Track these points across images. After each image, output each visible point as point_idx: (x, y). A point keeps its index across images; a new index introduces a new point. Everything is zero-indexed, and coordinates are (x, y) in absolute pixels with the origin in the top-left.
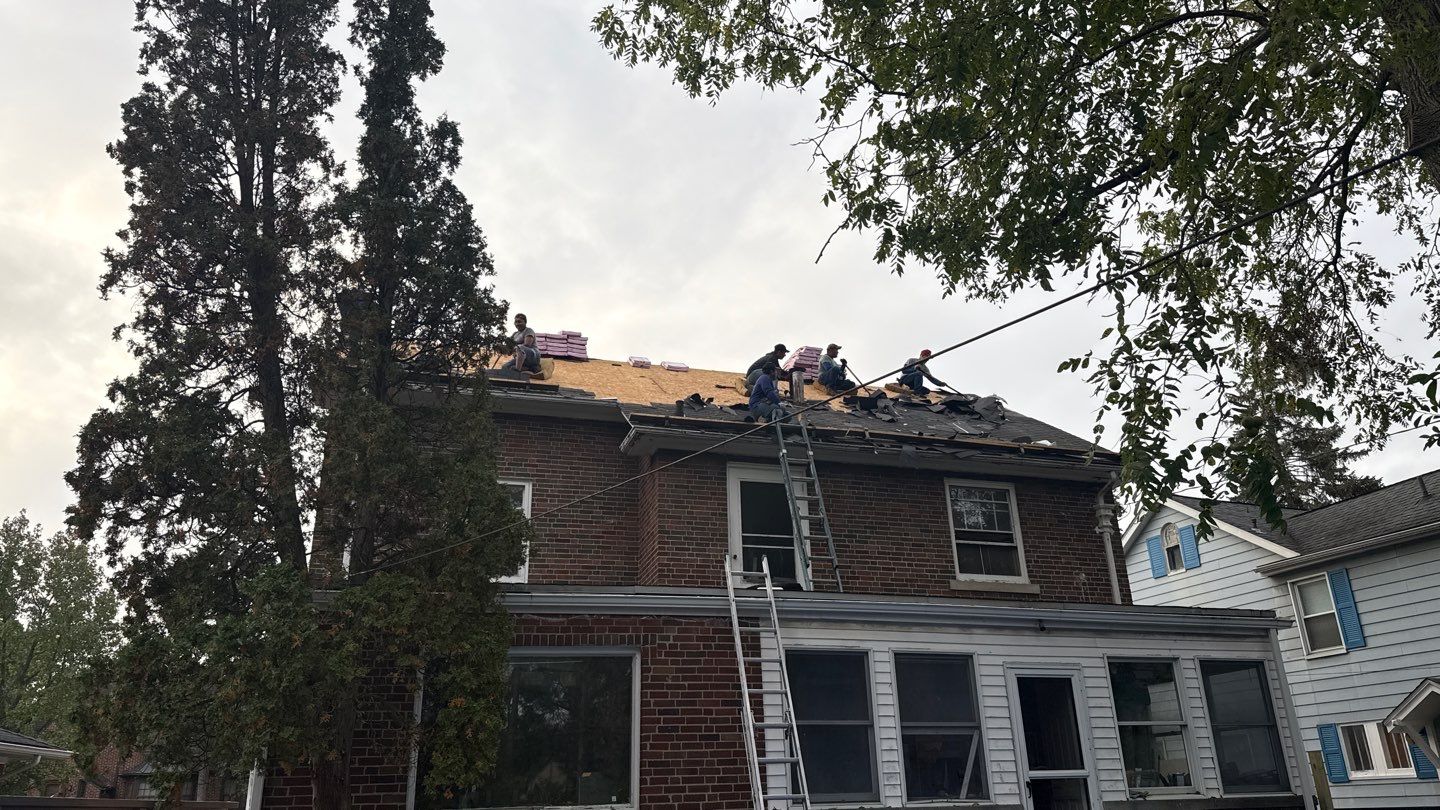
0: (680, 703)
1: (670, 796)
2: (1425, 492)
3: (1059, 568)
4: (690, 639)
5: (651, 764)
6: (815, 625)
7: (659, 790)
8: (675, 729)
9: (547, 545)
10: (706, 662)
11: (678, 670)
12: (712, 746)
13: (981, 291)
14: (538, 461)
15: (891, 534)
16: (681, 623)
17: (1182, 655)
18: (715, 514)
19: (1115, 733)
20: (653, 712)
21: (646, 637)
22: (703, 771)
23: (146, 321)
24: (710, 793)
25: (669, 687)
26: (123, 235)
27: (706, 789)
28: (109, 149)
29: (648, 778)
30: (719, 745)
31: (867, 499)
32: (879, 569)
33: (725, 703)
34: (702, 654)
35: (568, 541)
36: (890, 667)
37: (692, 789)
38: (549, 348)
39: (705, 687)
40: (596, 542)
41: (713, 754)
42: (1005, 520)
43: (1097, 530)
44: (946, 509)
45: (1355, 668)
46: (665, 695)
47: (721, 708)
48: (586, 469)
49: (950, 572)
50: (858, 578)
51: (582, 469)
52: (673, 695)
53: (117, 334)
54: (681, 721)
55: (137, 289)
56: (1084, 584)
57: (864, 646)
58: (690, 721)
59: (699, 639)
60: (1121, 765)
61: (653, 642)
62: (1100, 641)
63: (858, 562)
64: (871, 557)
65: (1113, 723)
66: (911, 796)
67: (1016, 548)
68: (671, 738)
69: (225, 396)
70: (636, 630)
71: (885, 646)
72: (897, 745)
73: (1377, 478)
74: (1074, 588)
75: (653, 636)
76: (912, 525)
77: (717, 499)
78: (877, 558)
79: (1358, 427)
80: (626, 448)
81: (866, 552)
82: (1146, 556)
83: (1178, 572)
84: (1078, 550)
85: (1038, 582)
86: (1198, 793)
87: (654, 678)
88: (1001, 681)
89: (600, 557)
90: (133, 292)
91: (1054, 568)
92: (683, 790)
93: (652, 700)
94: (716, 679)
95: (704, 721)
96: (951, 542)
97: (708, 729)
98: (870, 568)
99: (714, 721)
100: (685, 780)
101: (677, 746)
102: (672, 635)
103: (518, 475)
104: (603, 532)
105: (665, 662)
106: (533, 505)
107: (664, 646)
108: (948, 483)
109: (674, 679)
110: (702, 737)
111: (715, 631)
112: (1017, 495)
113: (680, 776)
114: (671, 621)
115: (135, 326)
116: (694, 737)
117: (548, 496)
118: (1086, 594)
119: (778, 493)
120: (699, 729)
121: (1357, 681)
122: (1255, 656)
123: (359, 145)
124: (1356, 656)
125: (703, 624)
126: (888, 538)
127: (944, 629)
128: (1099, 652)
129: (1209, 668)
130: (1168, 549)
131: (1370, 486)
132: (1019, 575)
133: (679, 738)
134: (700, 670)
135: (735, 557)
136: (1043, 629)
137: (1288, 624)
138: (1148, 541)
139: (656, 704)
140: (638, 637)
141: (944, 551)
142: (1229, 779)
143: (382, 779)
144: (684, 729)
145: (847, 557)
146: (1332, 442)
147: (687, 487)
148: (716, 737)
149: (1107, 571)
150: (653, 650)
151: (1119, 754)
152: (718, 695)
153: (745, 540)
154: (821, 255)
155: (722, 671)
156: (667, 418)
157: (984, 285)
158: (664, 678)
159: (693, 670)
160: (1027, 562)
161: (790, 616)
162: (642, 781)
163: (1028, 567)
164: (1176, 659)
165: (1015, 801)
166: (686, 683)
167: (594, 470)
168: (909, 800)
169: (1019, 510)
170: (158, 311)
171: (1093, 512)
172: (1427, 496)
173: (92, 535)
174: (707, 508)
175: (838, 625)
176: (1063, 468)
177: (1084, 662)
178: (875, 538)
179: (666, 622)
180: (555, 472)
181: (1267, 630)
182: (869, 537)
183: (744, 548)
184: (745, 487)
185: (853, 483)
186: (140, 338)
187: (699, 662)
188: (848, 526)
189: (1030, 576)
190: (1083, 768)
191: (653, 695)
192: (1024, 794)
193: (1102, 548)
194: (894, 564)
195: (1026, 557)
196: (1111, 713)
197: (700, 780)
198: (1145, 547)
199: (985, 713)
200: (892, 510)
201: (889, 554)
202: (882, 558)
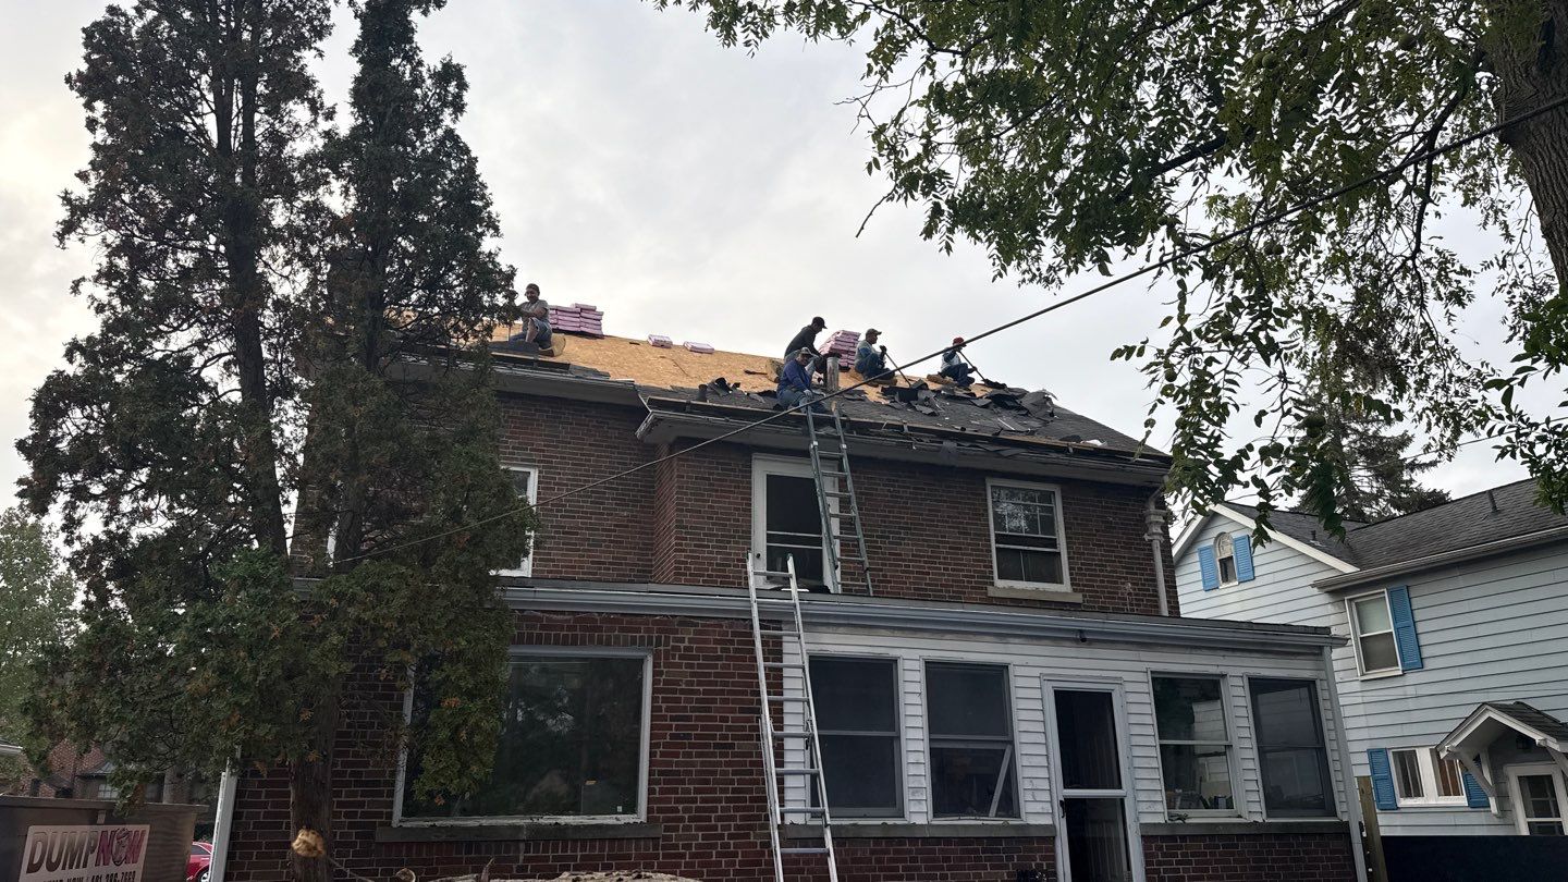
0: (693, 709)
1: (680, 807)
2: (1495, 507)
3: (1103, 576)
4: (706, 641)
5: (661, 773)
6: (841, 629)
7: (668, 801)
8: (688, 737)
9: (553, 538)
10: (724, 666)
11: (693, 675)
12: (726, 755)
13: (1034, 276)
14: (545, 446)
15: (927, 535)
16: (696, 625)
17: (1230, 671)
18: (738, 509)
19: (1156, 753)
20: (664, 718)
21: (659, 638)
22: (716, 782)
23: (108, 275)
24: (724, 804)
25: (683, 692)
26: (83, 176)
27: (719, 800)
28: (68, 80)
29: (657, 788)
30: (734, 755)
31: (902, 498)
32: (912, 572)
33: (742, 710)
34: (719, 658)
35: (577, 534)
36: (920, 676)
37: (704, 800)
38: (560, 322)
39: (722, 692)
40: (607, 536)
41: (728, 764)
42: (1049, 525)
43: (1146, 537)
44: (987, 510)
45: (1411, 691)
46: (678, 700)
47: (738, 715)
48: (598, 456)
49: (988, 578)
50: (890, 582)
51: (593, 456)
52: (687, 701)
53: (75, 288)
54: (695, 728)
55: (99, 238)
56: (1130, 594)
57: (893, 653)
58: (704, 728)
59: (716, 642)
60: (1160, 786)
61: (667, 644)
62: (1144, 655)
63: (891, 565)
64: (904, 560)
65: (1154, 741)
66: (937, 812)
67: (1059, 553)
68: (683, 746)
69: (198, 361)
70: (648, 630)
71: (916, 654)
72: (925, 758)
73: (1445, 492)
74: (1119, 598)
75: (667, 638)
76: (950, 527)
77: (741, 493)
78: (910, 561)
79: (1428, 435)
80: (642, 436)
81: (900, 555)
82: (1198, 567)
83: (1231, 584)
84: (1124, 557)
85: (1083, 591)
86: (1240, 817)
87: (666, 682)
88: (1037, 693)
89: (611, 552)
90: (94, 241)
91: (1099, 576)
92: (694, 801)
93: (664, 705)
94: (734, 684)
95: (720, 728)
96: (990, 546)
97: (725, 737)
98: (903, 572)
99: (729, 728)
100: (697, 791)
101: (689, 755)
102: (687, 637)
103: (523, 460)
104: (615, 525)
105: (680, 666)
106: (539, 493)
107: (676, 649)
108: (990, 482)
109: (688, 683)
110: (717, 746)
111: (735, 634)
112: (1063, 498)
113: (692, 787)
114: (686, 622)
115: (96, 280)
116: (708, 746)
117: (555, 484)
118: (1131, 605)
119: (807, 487)
120: (714, 737)
121: (1411, 704)
122: (1306, 674)
123: (352, 86)
124: (1412, 678)
125: (721, 626)
126: (923, 540)
127: (978, 638)
128: (1143, 667)
129: (1258, 686)
130: (1220, 560)
131: (1437, 499)
132: (1061, 582)
133: (692, 746)
134: (717, 675)
135: (758, 556)
136: (1084, 640)
137: (1341, 642)
138: (1201, 550)
139: (667, 709)
140: (650, 638)
141: (983, 556)
142: (1273, 802)
143: (367, 784)
144: (698, 737)
145: (880, 559)
146: (1399, 452)
147: (709, 479)
148: (732, 746)
149: (1155, 580)
150: (666, 652)
151: (1159, 774)
152: (734, 701)
153: (770, 538)
154: (862, 228)
155: (740, 676)
156: (689, 404)
157: (1038, 269)
158: (677, 683)
159: (709, 675)
160: (1070, 569)
161: (814, 620)
162: (651, 791)
163: (1071, 574)
164: (1224, 676)
165: (1047, 821)
166: (701, 688)
167: (607, 457)
168: (934, 816)
169: (1065, 514)
170: (122, 263)
171: (1143, 518)
172: (1496, 511)
173: (47, 510)
174: (730, 503)
175: (866, 631)
176: (1113, 470)
177: (1126, 676)
178: (909, 539)
179: (681, 623)
180: (565, 458)
181: (1321, 648)
182: (903, 538)
183: (768, 547)
184: (772, 480)
185: (889, 480)
186: (102, 293)
187: (716, 666)
188: (880, 526)
189: (1072, 584)
190: (1121, 788)
191: (665, 700)
192: (1057, 815)
193: (1151, 556)
194: (929, 568)
195: (1069, 563)
196: (1153, 730)
197: (713, 791)
198: (1196, 557)
199: (1018, 727)
200: (929, 510)
201: (924, 556)
202: (916, 561)
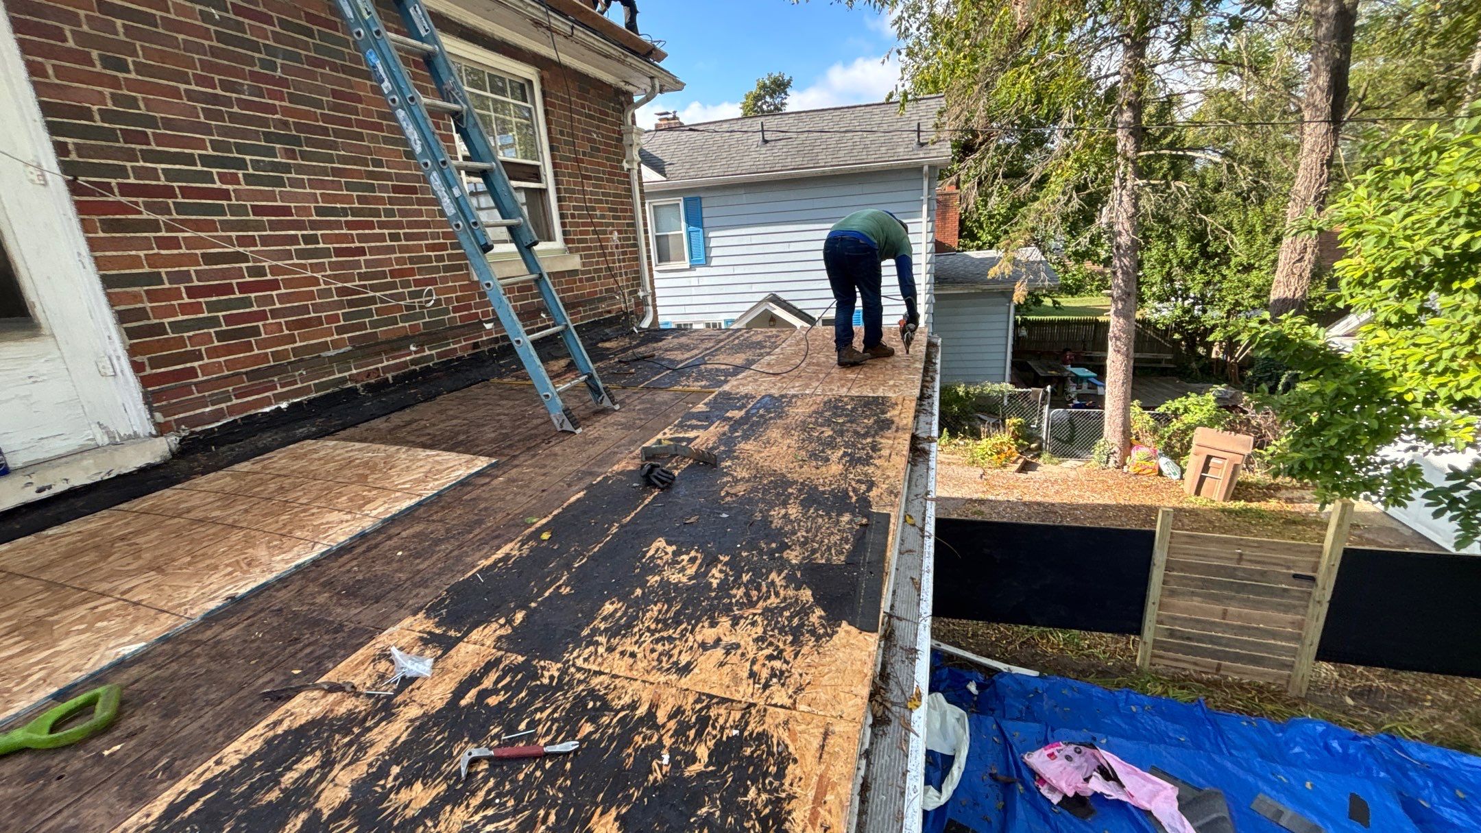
2: (763, 137)
42: (529, 140)
43: (626, 166)
45: (694, 282)
56: (617, 247)
64: (299, 225)
67: (546, 192)
74: (608, 254)
84: (610, 195)
85: (578, 250)
98: (301, 254)
124: (700, 271)
132: (556, 237)
160: (561, 216)
163: (563, 225)
169: (548, 122)
172: (765, 141)
189: (565, 241)
195: (559, 207)
201: (344, 212)
202: (329, 225)
